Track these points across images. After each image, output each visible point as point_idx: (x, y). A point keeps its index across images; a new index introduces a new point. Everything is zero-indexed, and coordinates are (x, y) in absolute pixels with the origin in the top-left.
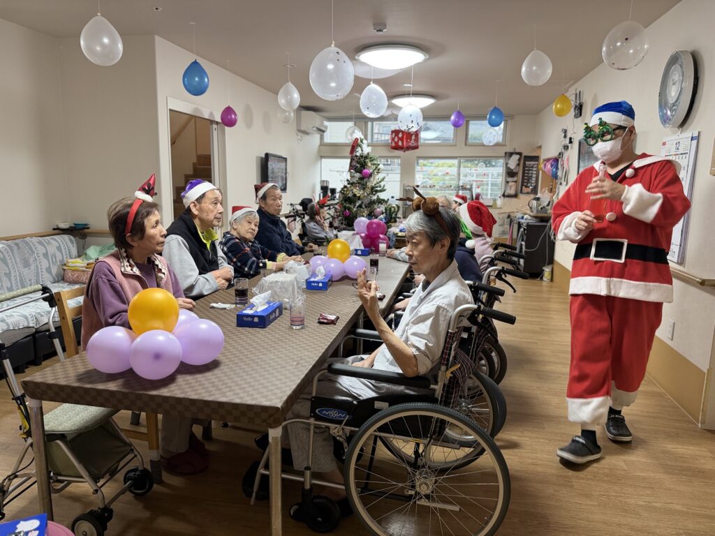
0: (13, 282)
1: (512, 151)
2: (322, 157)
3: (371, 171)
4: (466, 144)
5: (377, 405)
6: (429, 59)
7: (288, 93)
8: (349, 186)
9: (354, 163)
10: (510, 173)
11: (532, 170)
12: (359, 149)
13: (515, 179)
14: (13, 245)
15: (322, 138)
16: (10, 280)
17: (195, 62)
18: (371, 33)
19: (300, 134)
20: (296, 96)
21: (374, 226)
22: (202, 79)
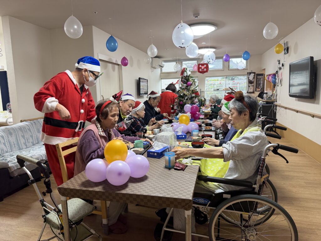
0: (34, 140)
1: (250, 72)
2: (161, 79)
3: (191, 83)
4: (228, 70)
5: (225, 196)
6: (217, 29)
7: (152, 49)
8: (181, 90)
9: (183, 80)
10: (250, 82)
11: (260, 80)
12: (185, 73)
13: (253, 85)
14: (33, 123)
15: (161, 70)
16: (33, 139)
17: (111, 37)
18: (192, 18)
19: (152, 69)
20: (156, 50)
21: (194, 108)
22: (115, 44)
